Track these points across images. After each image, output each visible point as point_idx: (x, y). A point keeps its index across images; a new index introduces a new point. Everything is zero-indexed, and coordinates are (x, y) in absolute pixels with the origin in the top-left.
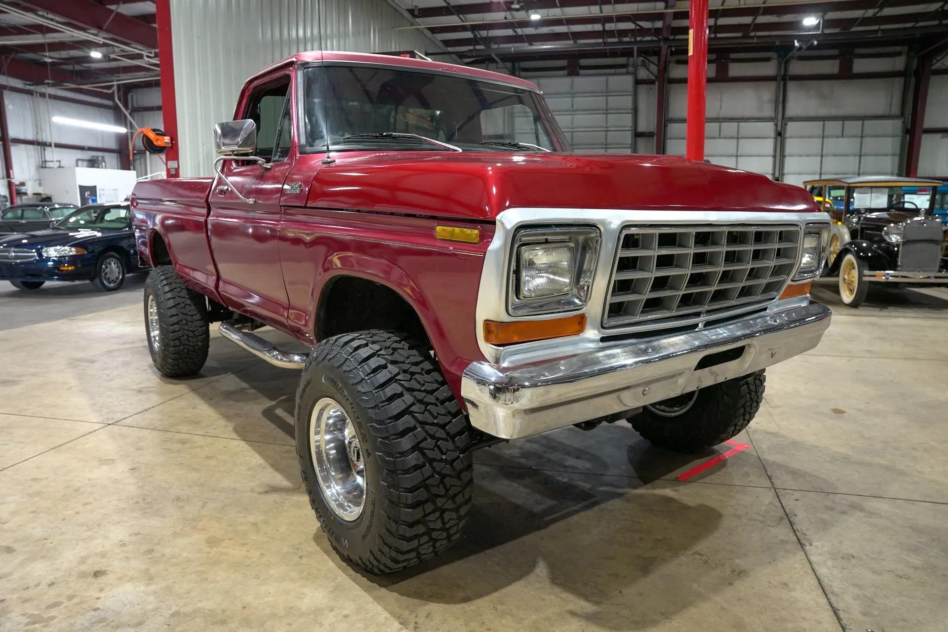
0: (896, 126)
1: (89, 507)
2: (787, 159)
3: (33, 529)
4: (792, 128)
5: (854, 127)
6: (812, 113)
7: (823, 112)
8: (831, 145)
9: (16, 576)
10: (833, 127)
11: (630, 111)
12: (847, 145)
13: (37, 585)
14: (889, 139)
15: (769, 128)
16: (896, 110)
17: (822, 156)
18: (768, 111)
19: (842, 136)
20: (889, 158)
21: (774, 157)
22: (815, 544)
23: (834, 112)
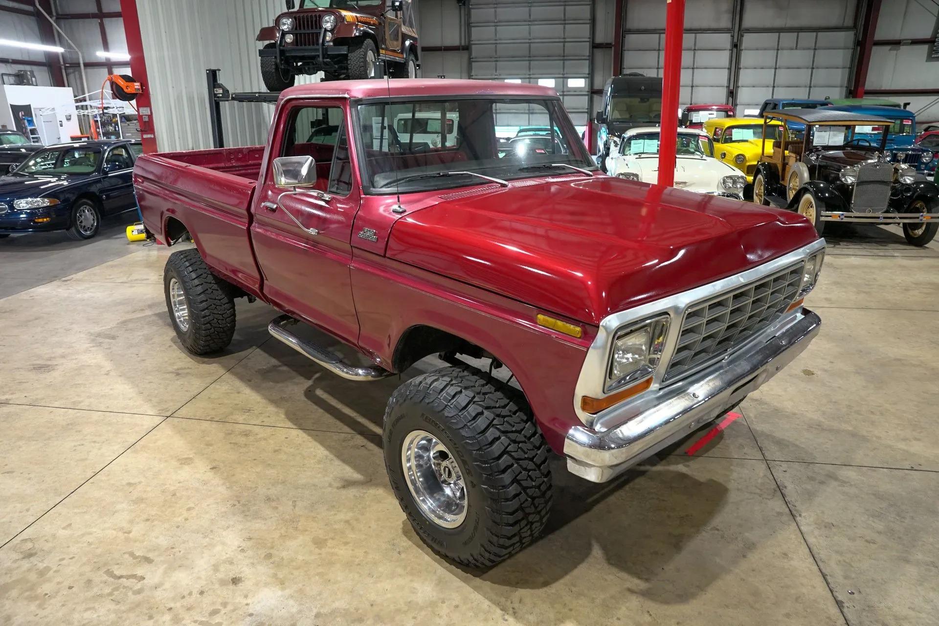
0: (846, 38)
1: (194, 513)
2: (742, 72)
3: (157, 538)
4: (748, 39)
5: (807, 38)
6: (768, 25)
7: (779, 23)
8: (786, 57)
9: (167, 585)
10: (788, 39)
11: (588, 22)
12: (801, 57)
13: (190, 594)
14: (841, 51)
15: (725, 40)
16: (849, 22)
17: (776, 68)
18: (725, 22)
19: (796, 49)
20: (840, 71)
21: (730, 69)
22: (803, 514)
23: (790, 23)
